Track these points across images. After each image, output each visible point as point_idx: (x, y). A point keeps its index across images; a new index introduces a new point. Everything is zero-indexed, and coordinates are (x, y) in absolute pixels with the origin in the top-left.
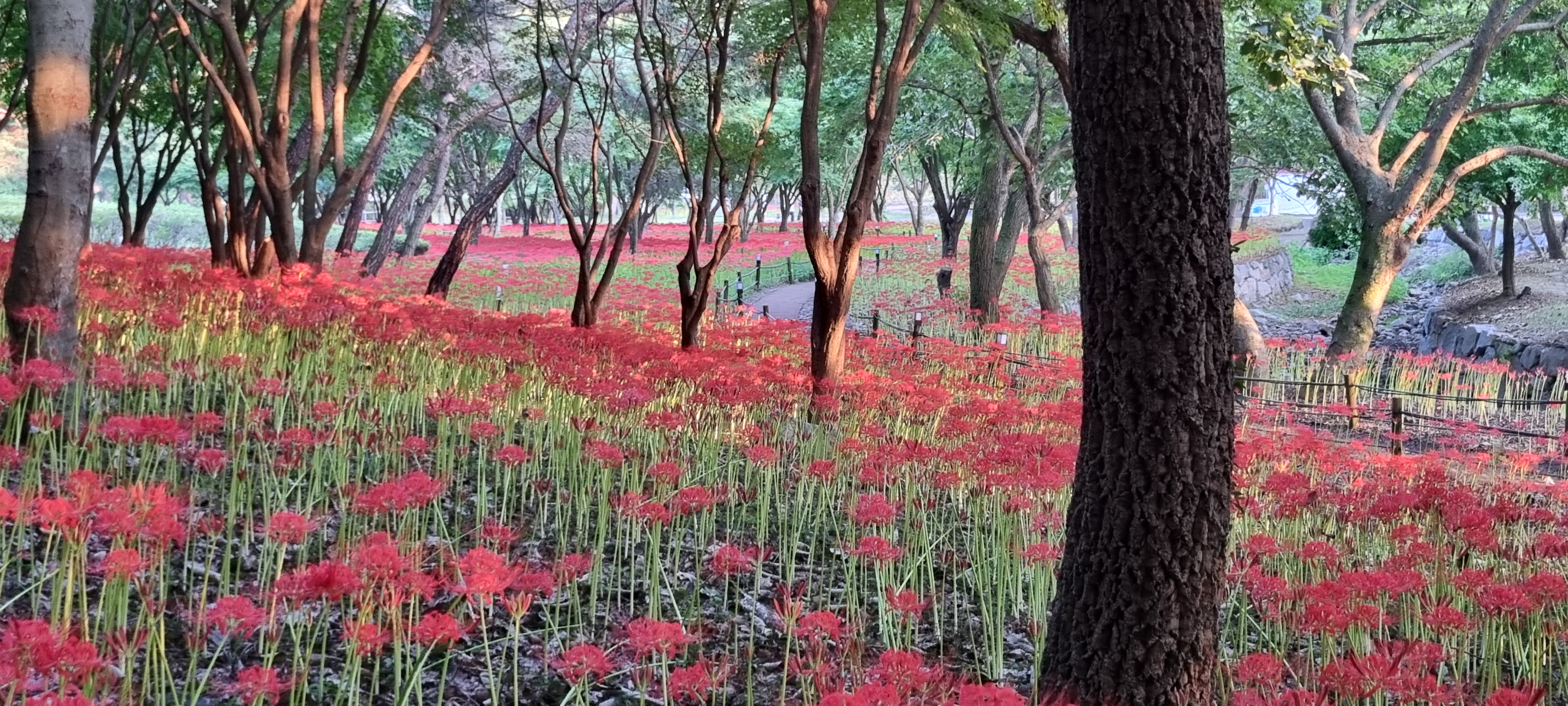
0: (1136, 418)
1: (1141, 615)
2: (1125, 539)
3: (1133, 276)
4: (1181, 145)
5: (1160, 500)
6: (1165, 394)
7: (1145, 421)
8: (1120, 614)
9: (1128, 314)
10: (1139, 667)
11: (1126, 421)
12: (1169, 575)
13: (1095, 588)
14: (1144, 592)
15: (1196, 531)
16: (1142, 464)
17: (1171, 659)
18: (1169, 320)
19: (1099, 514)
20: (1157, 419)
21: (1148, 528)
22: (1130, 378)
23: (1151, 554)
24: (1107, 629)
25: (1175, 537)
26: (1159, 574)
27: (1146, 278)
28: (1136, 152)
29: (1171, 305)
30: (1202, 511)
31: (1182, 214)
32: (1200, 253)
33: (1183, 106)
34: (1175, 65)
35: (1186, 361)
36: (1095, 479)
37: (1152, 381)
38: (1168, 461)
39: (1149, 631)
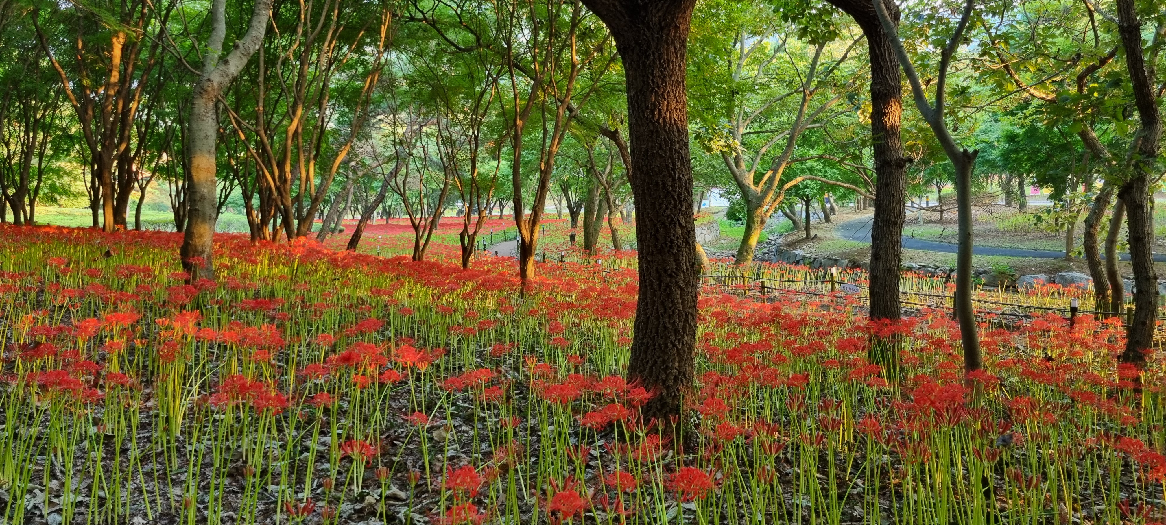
0: (660, 285)
1: (664, 362)
2: (657, 333)
3: (657, 231)
4: (674, 180)
5: (670, 317)
6: (671, 276)
7: (663, 286)
8: (656, 362)
9: (656, 246)
10: (664, 382)
11: (656, 287)
12: (674, 346)
13: (646, 353)
14: (664, 352)
15: (684, 328)
16: (663, 303)
17: (676, 378)
18: (671, 247)
19: (646, 324)
20: (668, 286)
21: (665, 327)
22: (657, 270)
23: (667, 338)
24: (651, 368)
25: (676, 331)
26: (670, 346)
27: (662, 231)
28: (657, 183)
29: (672, 241)
30: (686, 320)
31: (675, 206)
32: (682, 221)
33: (674, 165)
34: (671, 149)
35: (678, 264)
36: (645, 310)
37: (665, 271)
38: (672, 302)
39: (667, 368)
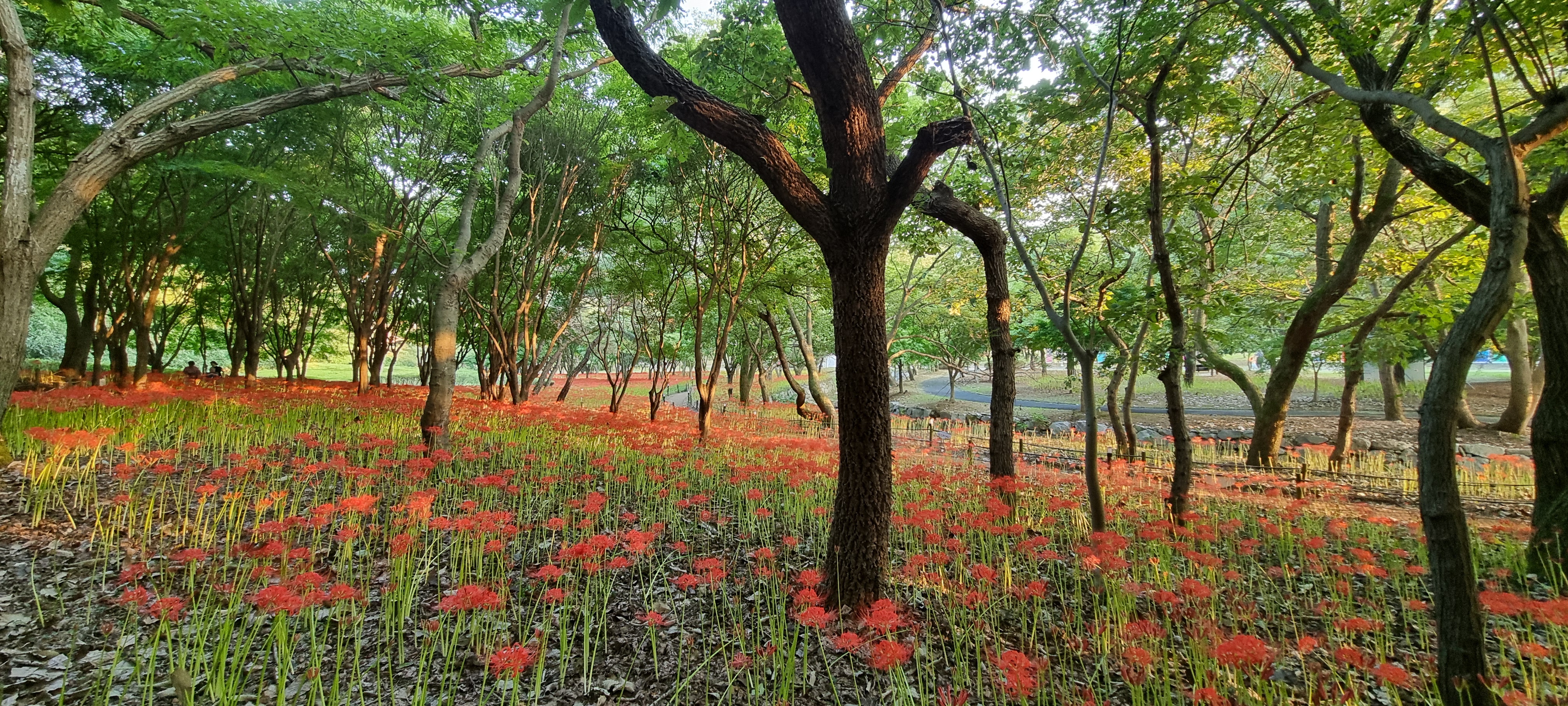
0: (861, 469)
1: (864, 537)
2: (858, 511)
3: (860, 421)
4: (875, 377)
5: (870, 498)
6: (871, 461)
7: (864, 470)
8: (857, 538)
9: (858, 434)
10: (864, 555)
11: (857, 470)
12: (874, 523)
13: (847, 529)
14: (865, 529)
15: (882, 506)
16: (864, 485)
17: (875, 552)
18: (872, 436)
19: (848, 503)
20: (868, 470)
21: (866, 507)
22: (859, 456)
23: (867, 516)
24: (853, 542)
25: (875, 510)
26: (870, 523)
27: (864, 421)
28: (861, 380)
29: (872, 431)
30: (884, 500)
31: (876, 400)
32: (881, 413)
33: (876, 364)
34: (873, 350)
35: (878, 450)
36: (846, 490)
37: (867, 457)
38: (873, 484)
39: (867, 542)
